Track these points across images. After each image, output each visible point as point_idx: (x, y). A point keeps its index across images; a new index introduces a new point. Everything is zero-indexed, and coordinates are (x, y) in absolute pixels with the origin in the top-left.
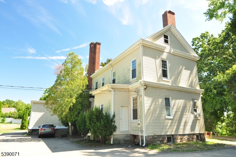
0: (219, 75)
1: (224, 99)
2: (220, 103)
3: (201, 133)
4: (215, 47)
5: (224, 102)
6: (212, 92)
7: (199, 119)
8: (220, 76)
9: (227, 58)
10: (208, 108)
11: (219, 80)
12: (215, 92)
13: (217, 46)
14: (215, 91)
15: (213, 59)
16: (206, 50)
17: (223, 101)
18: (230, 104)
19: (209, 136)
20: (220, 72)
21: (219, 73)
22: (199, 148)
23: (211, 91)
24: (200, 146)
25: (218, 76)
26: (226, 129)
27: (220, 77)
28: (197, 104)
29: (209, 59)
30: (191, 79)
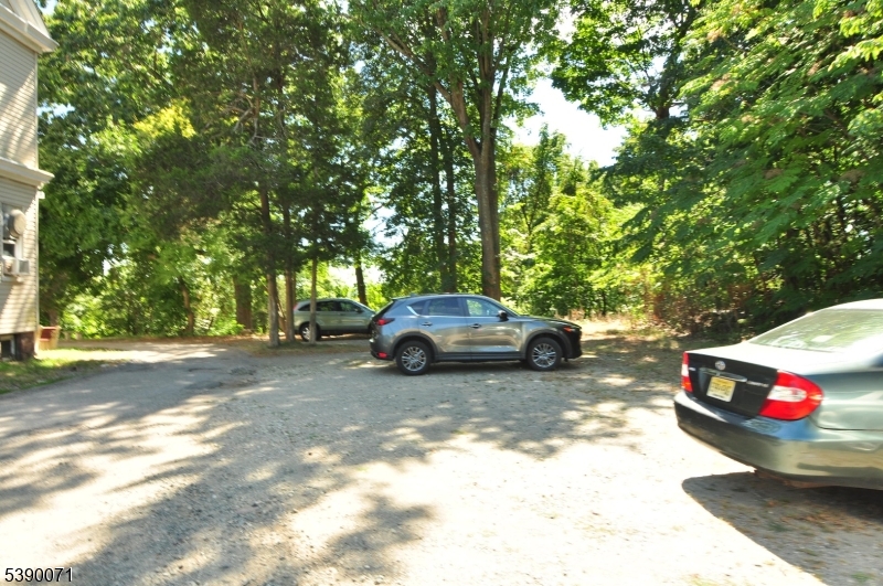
0: (111, 129)
1: (115, 216)
2: (101, 230)
3: (20, 330)
4: (114, 20)
5: (115, 228)
6: (77, 184)
7: (19, 280)
8: (115, 134)
9: (145, 75)
10: (54, 245)
11: (110, 149)
12: (90, 190)
13: (122, 20)
14: (89, 186)
15: (97, 61)
16: (78, 19)
17: (110, 225)
18: (131, 234)
19: (46, 340)
20: (115, 122)
21: (110, 124)
22: (12, 382)
23: (74, 182)
24: (18, 376)
25: (107, 133)
26: (99, 318)
27: (114, 139)
28: (18, 226)
29: (80, 59)
30: (8, 121)
